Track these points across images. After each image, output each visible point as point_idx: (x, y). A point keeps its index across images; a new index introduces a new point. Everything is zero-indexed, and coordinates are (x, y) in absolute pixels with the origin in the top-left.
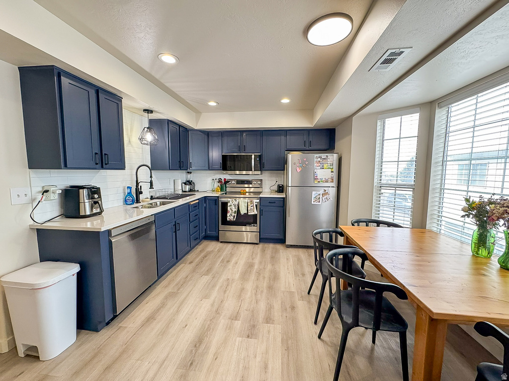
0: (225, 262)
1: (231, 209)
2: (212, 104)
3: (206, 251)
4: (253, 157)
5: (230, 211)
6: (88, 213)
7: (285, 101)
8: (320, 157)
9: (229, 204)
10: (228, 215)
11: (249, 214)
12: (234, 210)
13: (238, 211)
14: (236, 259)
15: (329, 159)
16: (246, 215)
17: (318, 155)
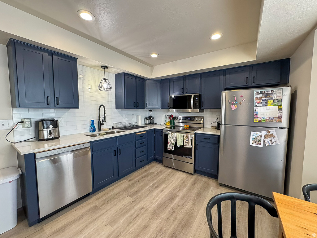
0: (154, 187)
1: (170, 140)
2: (154, 55)
3: (148, 172)
4: (192, 97)
5: (170, 142)
6: (46, 137)
7: (216, 36)
8: (262, 93)
9: (169, 137)
10: (168, 146)
11: (185, 147)
12: (173, 142)
13: (176, 143)
14: (165, 186)
15: (275, 94)
16: (182, 147)
17: (259, 91)
